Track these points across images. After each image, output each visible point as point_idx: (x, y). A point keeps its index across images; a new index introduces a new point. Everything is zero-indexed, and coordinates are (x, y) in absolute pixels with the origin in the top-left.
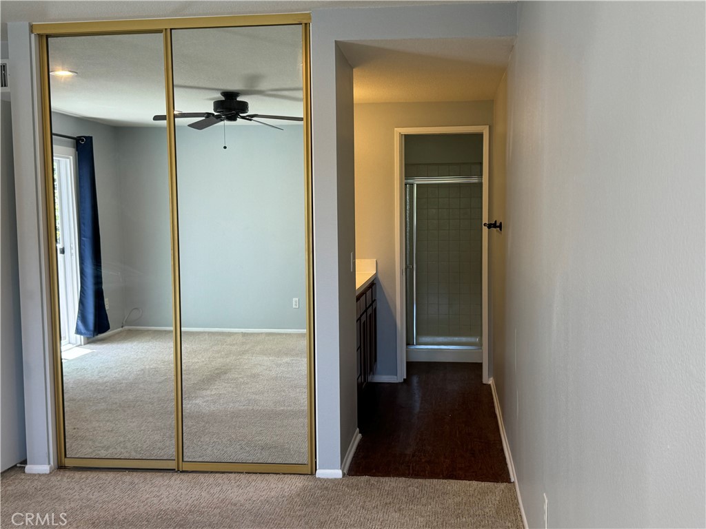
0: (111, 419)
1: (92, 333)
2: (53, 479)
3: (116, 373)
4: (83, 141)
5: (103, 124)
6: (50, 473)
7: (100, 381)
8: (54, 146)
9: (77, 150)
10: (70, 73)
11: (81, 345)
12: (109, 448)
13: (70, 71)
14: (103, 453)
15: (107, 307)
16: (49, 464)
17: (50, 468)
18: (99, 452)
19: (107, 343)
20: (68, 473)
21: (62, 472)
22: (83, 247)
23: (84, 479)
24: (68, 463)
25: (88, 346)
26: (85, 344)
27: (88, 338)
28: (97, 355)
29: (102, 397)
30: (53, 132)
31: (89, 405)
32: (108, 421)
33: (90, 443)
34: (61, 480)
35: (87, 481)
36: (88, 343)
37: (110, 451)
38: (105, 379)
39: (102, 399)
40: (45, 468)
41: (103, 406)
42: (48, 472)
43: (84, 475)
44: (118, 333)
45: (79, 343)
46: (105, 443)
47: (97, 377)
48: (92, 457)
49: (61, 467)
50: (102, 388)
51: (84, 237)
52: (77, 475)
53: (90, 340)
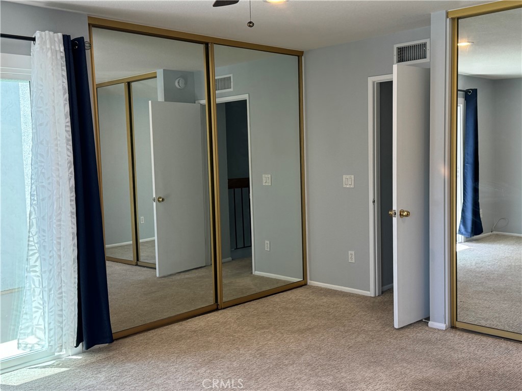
0: (488, 299)
1: (469, 234)
2: (448, 334)
3: (489, 265)
4: (470, 92)
5: (486, 79)
6: (446, 330)
7: (478, 270)
8: (459, 99)
9: (466, 100)
10: (469, 44)
11: (462, 242)
12: (487, 319)
13: (468, 42)
14: (483, 323)
15: (481, 216)
16: (445, 323)
17: (446, 326)
18: (481, 322)
19: (481, 242)
20: (458, 333)
21: (454, 331)
22: (466, 171)
23: (471, 339)
24: (458, 325)
25: (466, 243)
26: (464, 242)
27: (467, 238)
28: (473, 250)
29: (480, 282)
30: (459, 89)
31: (471, 287)
32: (485, 300)
33: (473, 314)
34: (454, 336)
35: (473, 341)
36: (467, 241)
37: (489, 322)
38: (481, 269)
39: (480, 283)
40: (442, 326)
41: (480, 288)
42: (444, 329)
43: (471, 336)
44: (488, 236)
45: (461, 241)
46: (485, 316)
47: (474, 267)
48: (475, 324)
49: (453, 327)
50: (479, 275)
51: (467, 163)
52: (465, 335)
53: (468, 239)
